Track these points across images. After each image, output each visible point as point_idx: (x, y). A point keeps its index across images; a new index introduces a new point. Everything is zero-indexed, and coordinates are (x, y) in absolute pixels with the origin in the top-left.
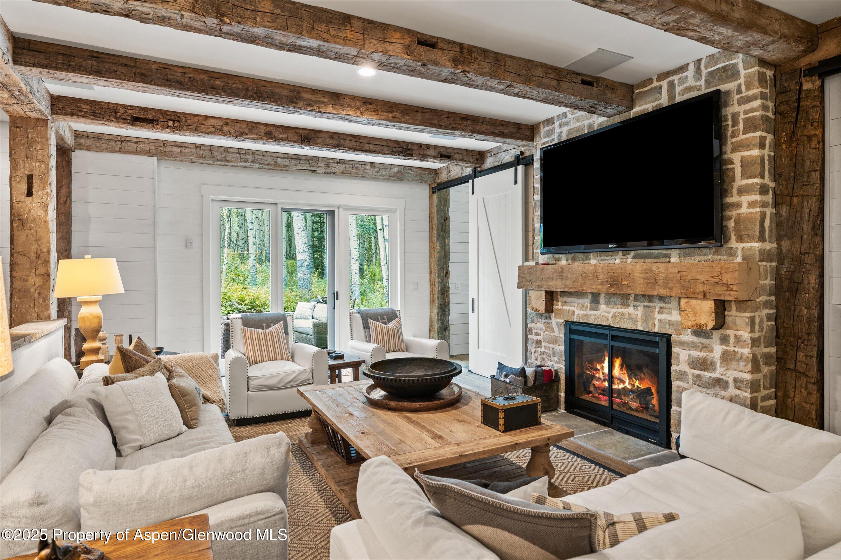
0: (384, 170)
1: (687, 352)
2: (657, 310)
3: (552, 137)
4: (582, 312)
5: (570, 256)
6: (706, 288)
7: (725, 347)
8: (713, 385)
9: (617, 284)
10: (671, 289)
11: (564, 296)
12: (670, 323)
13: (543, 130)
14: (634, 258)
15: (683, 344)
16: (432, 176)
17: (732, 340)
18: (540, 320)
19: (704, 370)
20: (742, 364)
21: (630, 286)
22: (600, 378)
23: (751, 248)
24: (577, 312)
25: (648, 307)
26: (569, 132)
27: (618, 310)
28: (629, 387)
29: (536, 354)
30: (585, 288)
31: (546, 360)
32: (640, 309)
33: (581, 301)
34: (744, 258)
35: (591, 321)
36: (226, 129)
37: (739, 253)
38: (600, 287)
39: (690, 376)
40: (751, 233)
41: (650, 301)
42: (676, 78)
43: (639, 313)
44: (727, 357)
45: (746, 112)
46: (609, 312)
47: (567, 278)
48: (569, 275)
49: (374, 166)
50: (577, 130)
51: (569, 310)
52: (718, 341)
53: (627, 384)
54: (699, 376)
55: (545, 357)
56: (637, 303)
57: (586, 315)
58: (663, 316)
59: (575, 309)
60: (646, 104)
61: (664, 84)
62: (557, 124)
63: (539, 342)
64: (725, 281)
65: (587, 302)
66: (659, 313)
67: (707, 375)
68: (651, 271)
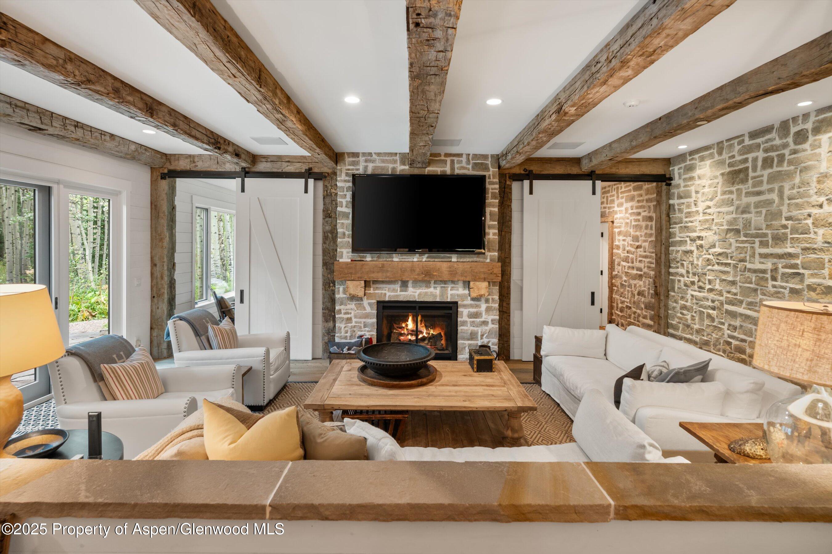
0: (123, 146)
1: (467, 310)
2: (449, 289)
3: (358, 167)
4: (392, 294)
5: (376, 255)
6: (486, 276)
7: (487, 305)
8: (481, 325)
9: (430, 275)
10: (466, 277)
11: (376, 284)
12: (458, 295)
13: (348, 160)
14: (427, 258)
15: (465, 306)
16: (163, 161)
17: (491, 300)
18: (351, 303)
19: (476, 318)
20: (494, 312)
21: (439, 276)
22: (404, 334)
23: (493, 256)
24: (388, 294)
25: (444, 287)
26: (375, 168)
27: (424, 290)
28: (426, 336)
29: (346, 329)
30: (404, 277)
31: (357, 331)
32: (438, 289)
33: (392, 286)
34: (491, 260)
35: (401, 299)
36: (69, 67)
37: (489, 257)
38: (416, 277)
39: (469, 323)
40: (494, 248)
41: (445, 284)
42: (456, 159)
43: (438, 291)
44: (488, 309)
45: (492, 189)
46: (416, 292)
47: (387, 271)
48: (389, 269)
49: (114, 139)
50: (382, 168)
51: (381, 293)
52: (484, 302)
53: (425, 334)
54: (473, 322)
55: (355, 329)
56: (436, 286)
57: (397, 295)
58: (454, 292)
59: (386, 292)
60: (436, 167)
61: (449, 160)
62: (362, 159)
63: (349, 320)
64: (495, 272)
65: (397, 287)
66: (451, 290)
67: (478, 320)
68: (453, 267)
